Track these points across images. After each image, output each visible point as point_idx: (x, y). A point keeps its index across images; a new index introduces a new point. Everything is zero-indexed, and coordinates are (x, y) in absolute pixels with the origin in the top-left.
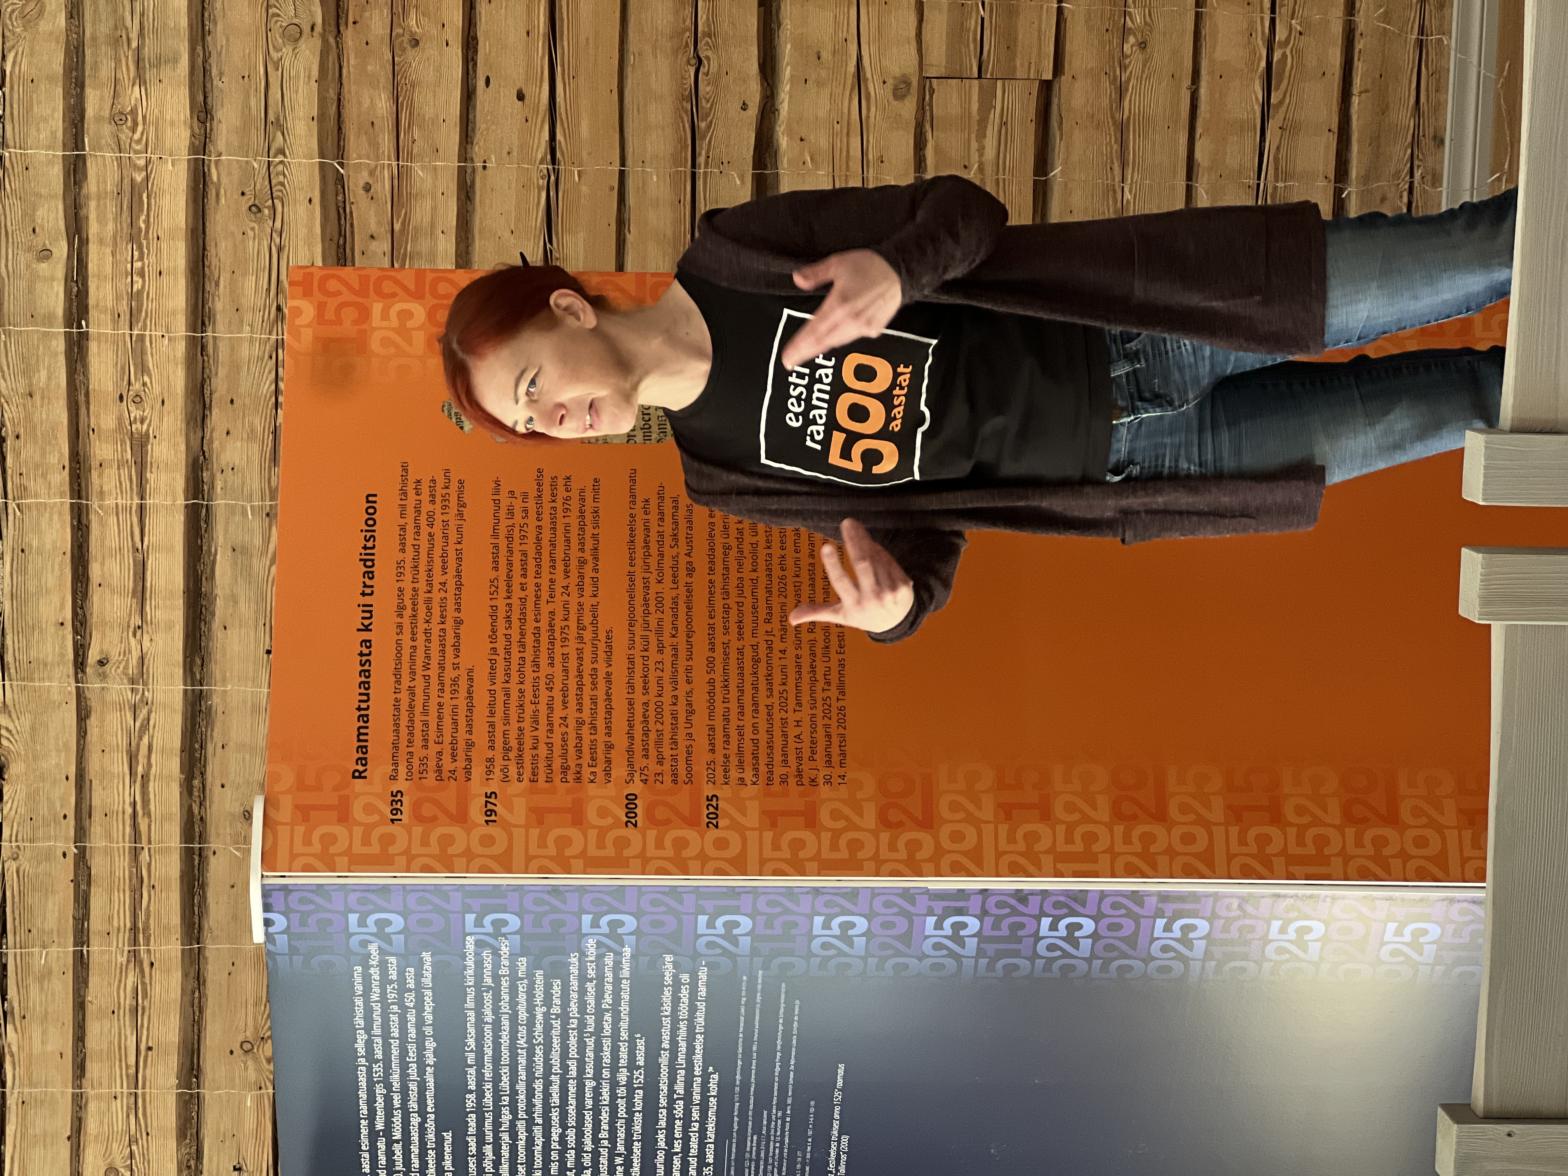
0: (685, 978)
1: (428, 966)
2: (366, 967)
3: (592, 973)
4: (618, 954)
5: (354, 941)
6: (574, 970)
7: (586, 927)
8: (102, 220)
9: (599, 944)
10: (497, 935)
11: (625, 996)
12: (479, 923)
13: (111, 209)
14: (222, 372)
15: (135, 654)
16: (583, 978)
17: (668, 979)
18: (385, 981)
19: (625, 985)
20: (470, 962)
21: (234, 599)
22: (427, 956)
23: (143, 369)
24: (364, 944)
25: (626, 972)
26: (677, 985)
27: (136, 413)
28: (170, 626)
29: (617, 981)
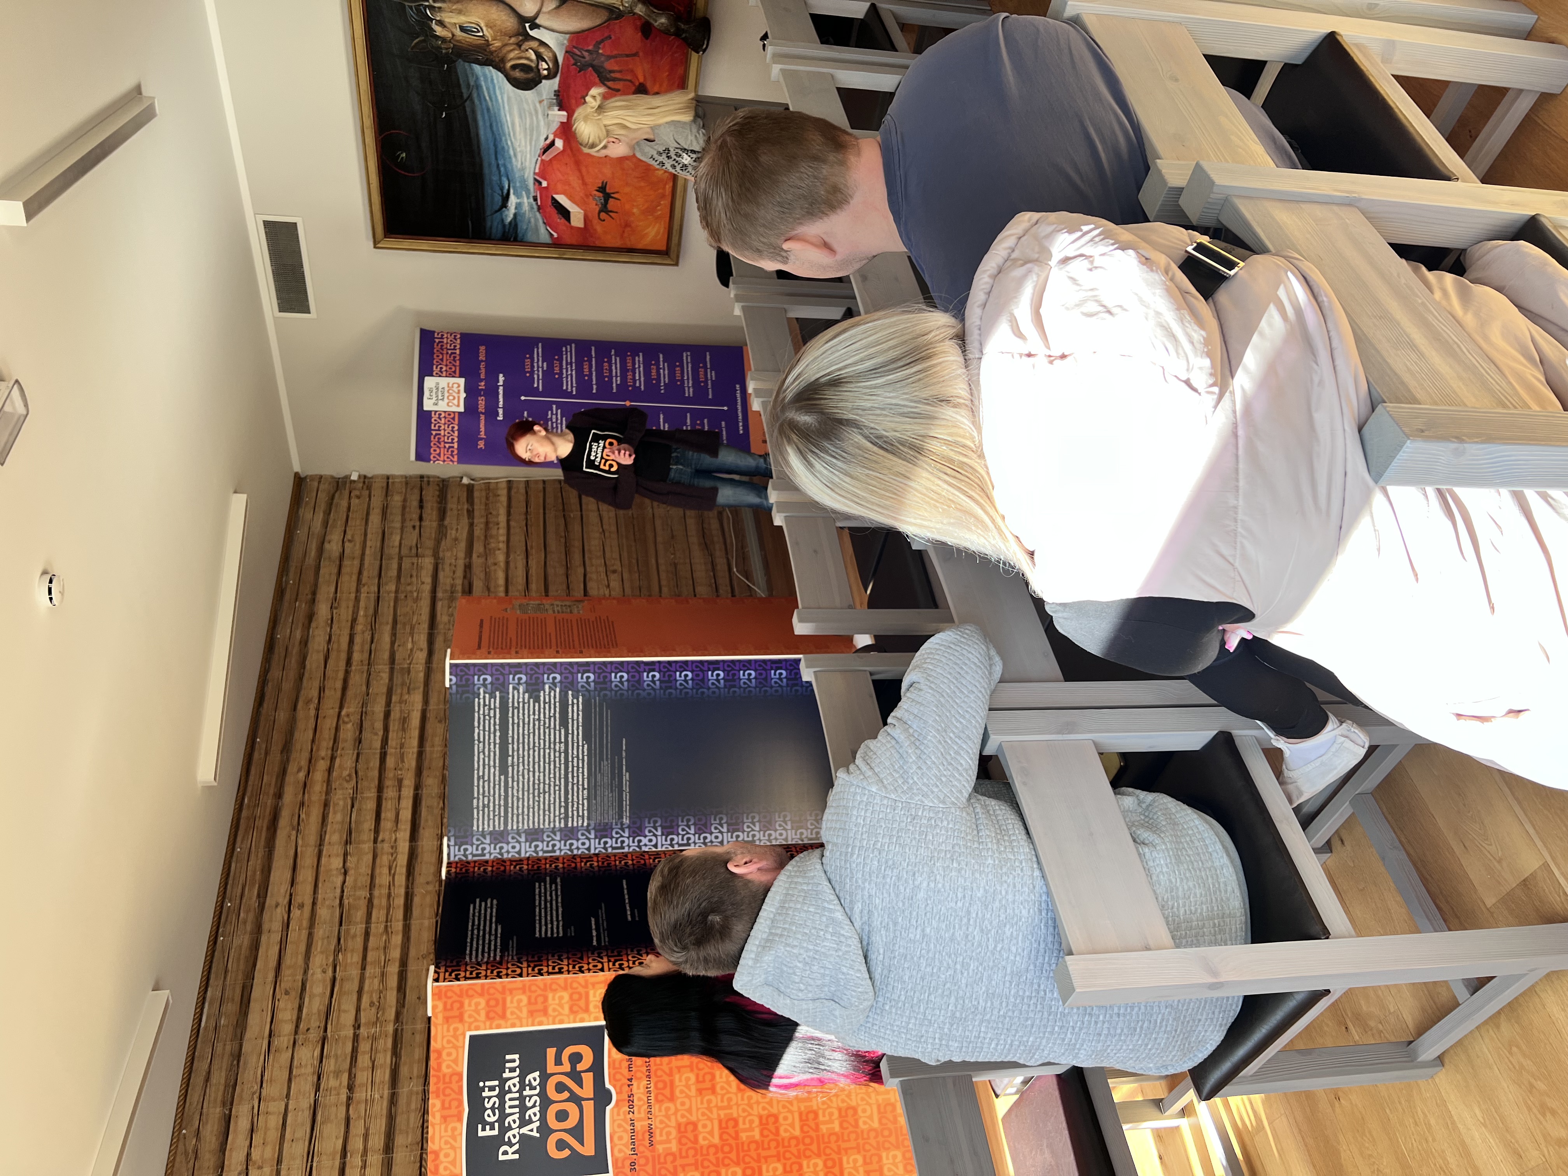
0: (575, 701)
1: (498, 699)
2: (479, 699)
3: (547, 700)
4: (555, 691)
5: (476, 687)
6: (542, 699)
7: (546, 680)
8: (394, 726)
9: (550, 687)
10: (519, 684)
11: (558, 710)
12: (514, 679)
13: (397, 723)
14: (427, 761)
15: (394, 838)
16: (545, 703)
17: (570, 702)
18: (485, 705)
19: (557, 704)
20: (511, 696)
21: (427, 821)
22: (498, 693)
23: (403, 761)
24: (479, 689)
25: (557, 700)
26: (573, 704)
27: (399, 772)
28: (405, 830)
29: (555, 703)
